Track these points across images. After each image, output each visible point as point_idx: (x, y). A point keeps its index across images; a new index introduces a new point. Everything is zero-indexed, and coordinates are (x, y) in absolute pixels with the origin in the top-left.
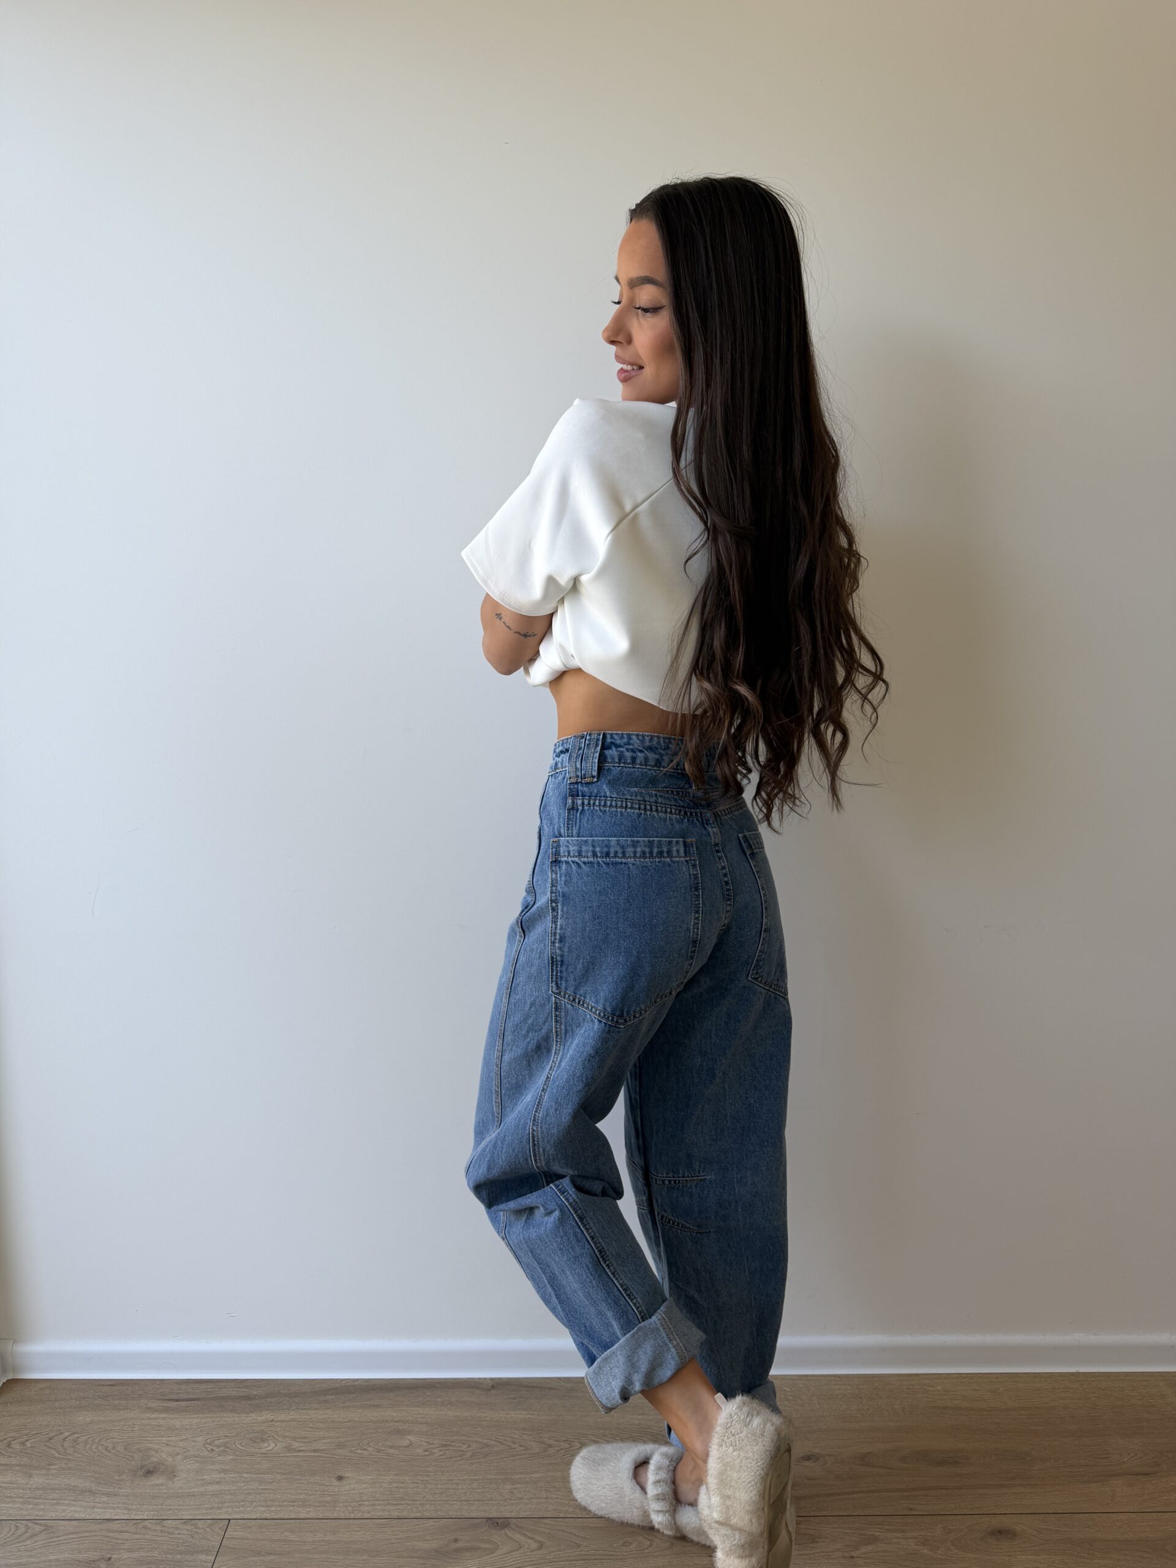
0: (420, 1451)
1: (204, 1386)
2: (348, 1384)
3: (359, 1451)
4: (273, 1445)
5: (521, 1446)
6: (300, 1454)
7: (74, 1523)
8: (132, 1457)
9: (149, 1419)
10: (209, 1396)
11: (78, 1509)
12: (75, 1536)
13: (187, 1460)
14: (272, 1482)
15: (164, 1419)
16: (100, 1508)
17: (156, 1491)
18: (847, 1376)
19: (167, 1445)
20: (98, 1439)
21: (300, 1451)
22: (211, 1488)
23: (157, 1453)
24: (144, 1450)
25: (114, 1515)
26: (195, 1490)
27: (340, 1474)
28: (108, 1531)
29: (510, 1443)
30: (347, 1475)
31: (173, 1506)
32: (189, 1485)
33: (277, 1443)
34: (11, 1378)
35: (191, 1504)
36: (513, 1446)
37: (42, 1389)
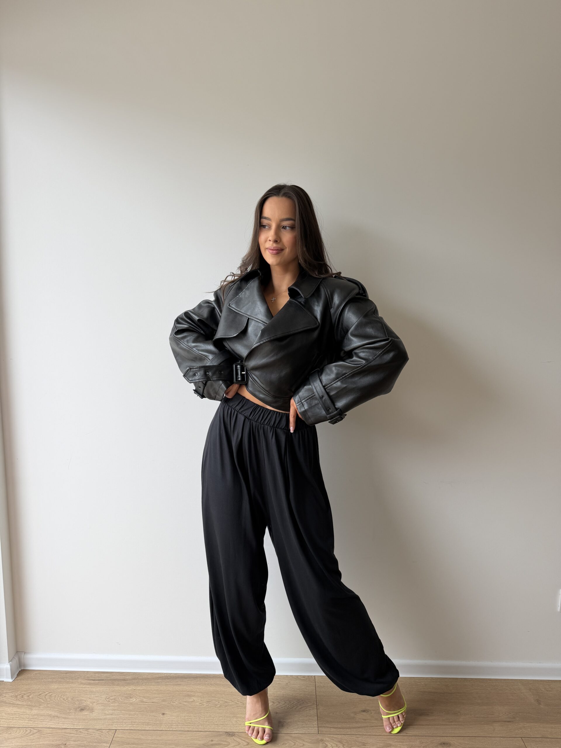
0: (197, 704)
1: (106, 674)
2: (168, 675)
3: (172, 703)
4: (134, 700)
5: (241, 703)
6: (147, 704)
7: (51, 729)
8: (74, 703)
9: (82, 687)
10: (108, 679)
11: (52, 724)
12: (51, 735)
13: (97, 705)
14: (134, 715)
15: (88, 687)
16: (61, 723)
17: (85, 717)
19: (90, 698)
20: (61, 695)
21: (146, 702)
22: (108, 717)
23: (85, 701)
24: (80, 700)
25: (68, 727)
26: (101, 717)
27: (163, 712)
28: (65, 733)
29: (236, 702)
30: (167, 713)
31: (93, 723)
32: (99, 715)
33: (137, 699)
34: (23, 669)
35: (100, 723)
36: (238, 703)
37: (36, 674)
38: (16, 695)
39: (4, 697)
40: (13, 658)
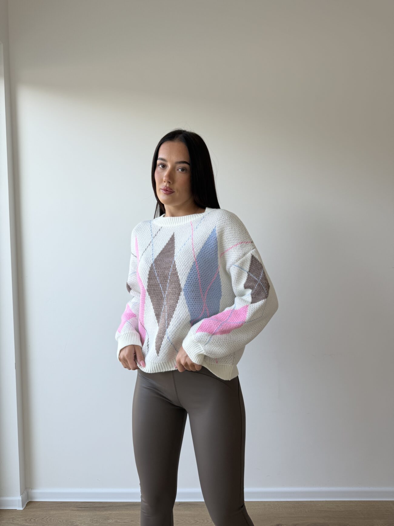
1: (89, 504)
4: (111, 521)
5: (188, 521)
6: (120, 523)
9: (73, 513)
10: (92, 506)
15: (77, 513)
18: (291, 501)
19: (79, 520)
20: (58, 518)
24: (72, 522)
29: (185, 521)
33: (113, 520)
34: (30, 501)
36: (186, 521)
37: (40, 504)
38: (26, 519)
39: (18, 520)
40: (23, 492)
